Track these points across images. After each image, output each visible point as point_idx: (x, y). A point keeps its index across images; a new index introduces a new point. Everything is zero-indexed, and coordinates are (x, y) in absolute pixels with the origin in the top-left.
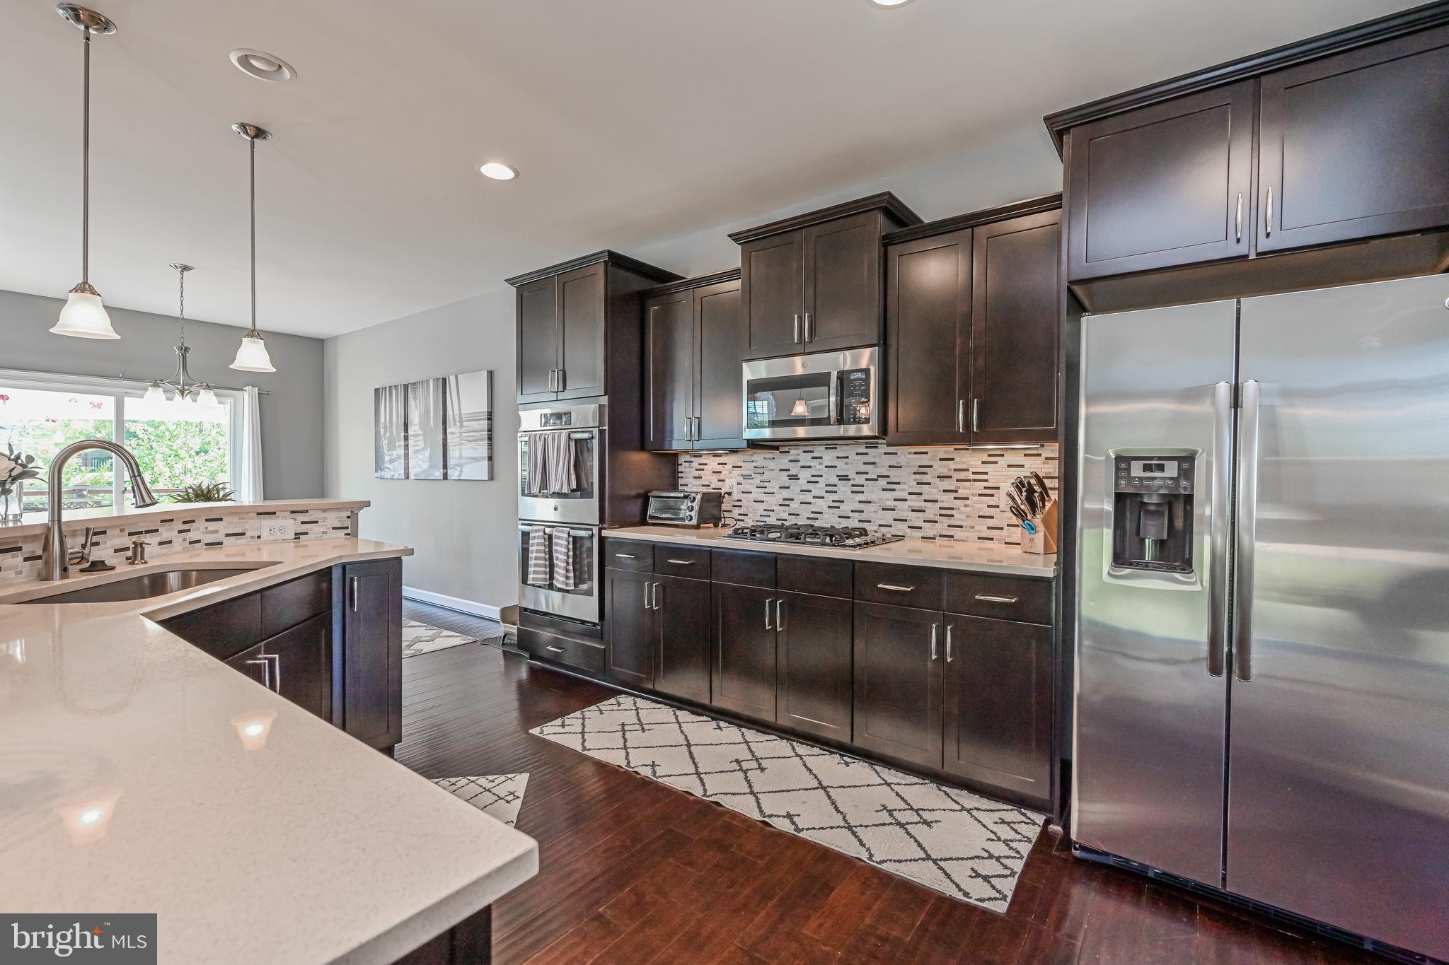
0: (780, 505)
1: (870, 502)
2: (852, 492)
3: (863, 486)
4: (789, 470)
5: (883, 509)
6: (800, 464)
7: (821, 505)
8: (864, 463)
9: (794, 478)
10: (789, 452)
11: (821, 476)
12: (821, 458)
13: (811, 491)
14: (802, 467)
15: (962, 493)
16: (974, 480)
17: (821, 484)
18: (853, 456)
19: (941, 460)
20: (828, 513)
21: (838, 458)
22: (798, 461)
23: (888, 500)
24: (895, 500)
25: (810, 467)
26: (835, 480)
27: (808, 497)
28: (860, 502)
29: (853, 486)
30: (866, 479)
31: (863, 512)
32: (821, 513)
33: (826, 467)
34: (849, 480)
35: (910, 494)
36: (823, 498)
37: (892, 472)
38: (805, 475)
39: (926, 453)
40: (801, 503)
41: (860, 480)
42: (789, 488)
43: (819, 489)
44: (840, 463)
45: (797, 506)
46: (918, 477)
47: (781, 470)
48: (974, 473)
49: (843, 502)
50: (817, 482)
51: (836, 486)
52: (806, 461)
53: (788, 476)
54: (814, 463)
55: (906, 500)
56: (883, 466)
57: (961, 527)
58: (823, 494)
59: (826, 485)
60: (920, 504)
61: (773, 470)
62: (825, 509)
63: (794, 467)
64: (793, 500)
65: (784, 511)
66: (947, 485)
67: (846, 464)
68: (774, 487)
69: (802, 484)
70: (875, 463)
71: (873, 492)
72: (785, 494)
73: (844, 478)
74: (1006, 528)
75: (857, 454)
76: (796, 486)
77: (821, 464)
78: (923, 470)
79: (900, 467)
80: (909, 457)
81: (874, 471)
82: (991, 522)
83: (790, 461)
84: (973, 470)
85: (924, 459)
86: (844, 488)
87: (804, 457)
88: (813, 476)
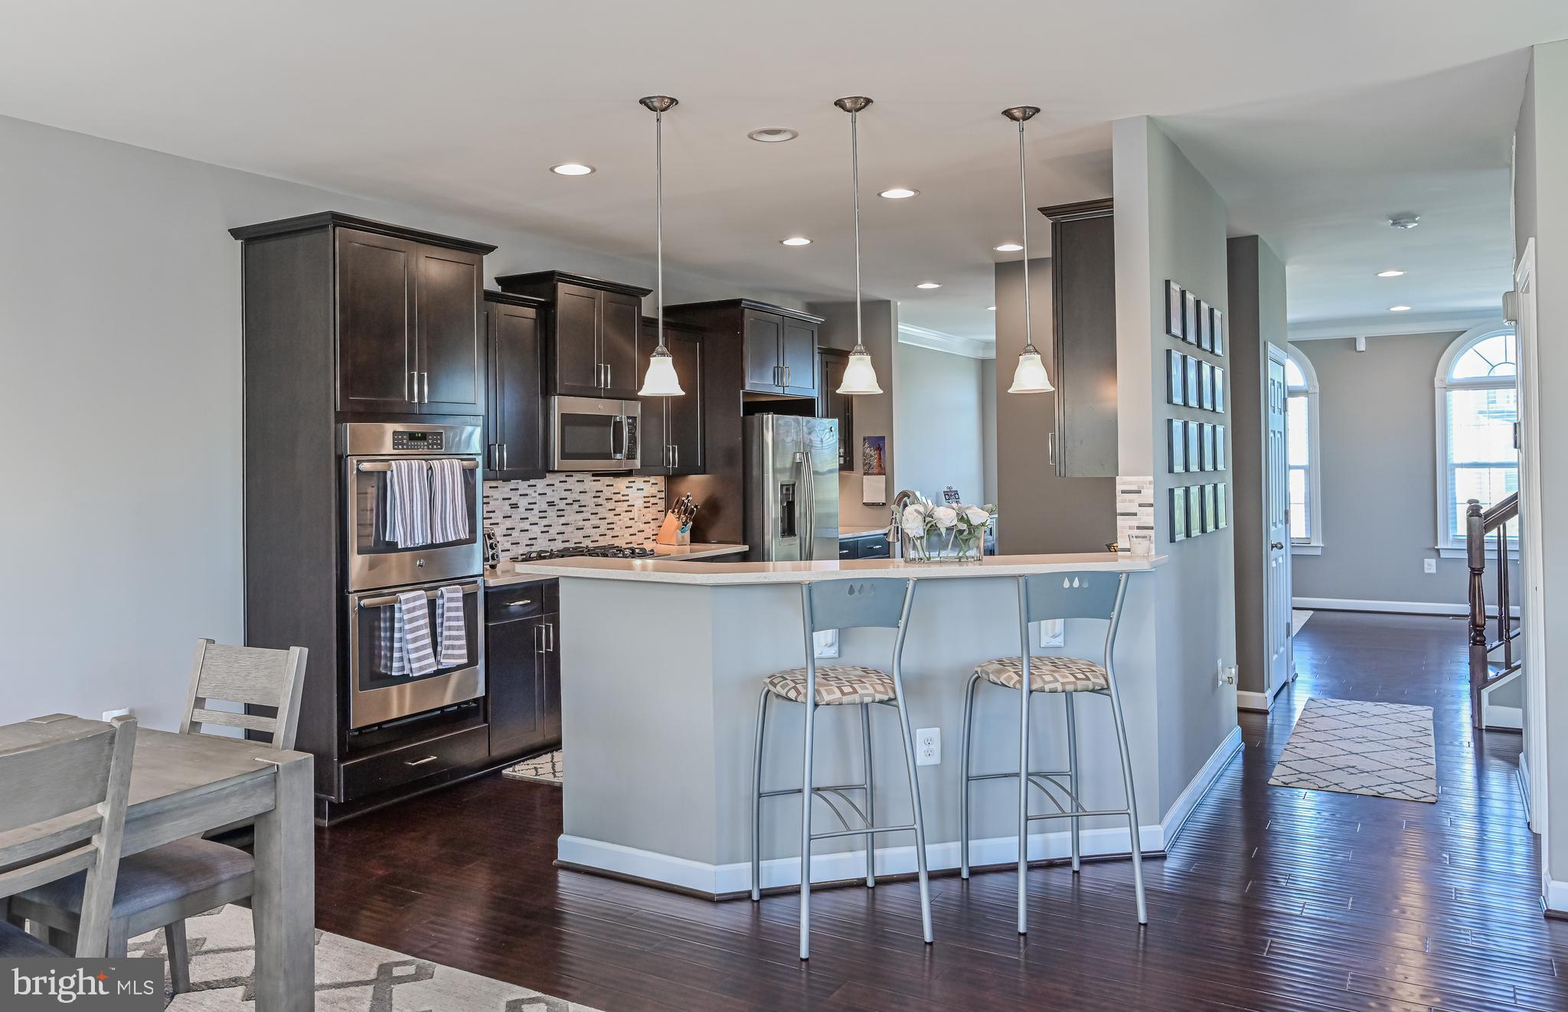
0: (504, 536)
1: (568, 524)
2: (558, 516)
3: (563, 510)
4: (510, 499)
5: (577, 529)
6: (520, 492)
8: (565, 490)
9: (514, 506)
11: (535, 503)
12: (535, 486)
13: (527, 518)
14: (521, 496)
15: (618, 511)
16: (623, 501)
17: (536, 512)
18: (557, 484)
19: (607, 486)
21: (547, 485)
22: (517, 490)
23: (579, 520)
24: (584, 520)
25: (527, 495)
26: (545, 506)
27: (525, 525)
29: (558, 510)
30: (567, 504)
31: (564, 533)
32: (536, 539)
33: (539, 494)
34: (555, 505)
35: (592, 514)
36: (537, 524)
37: (581, 497)
38: (523, 503)
39: (599, 480)
40: (521, 531)
41: (562, 505)
42: (511, 517)
43: (534, 517)
44: (548, 491)
46: (596, 499)
47: (504, 499)
48: (623, 495)
49: (551, 526)
50: (532, 509)
51: (546, 511)
52: (525, 489)
53: (510, 505)
54: (530, 491)
55: (589, 520)
56: (576, 492)
57: (617, 536)
58: (537, 520)
59: (540, 512)
60: (597, 522)
62: (539, 535)
63: (515, 496)
64: (514, 529)
65: (508, 541)
66: (611, 505)
67: (553, 491)
68: (497, 518)
69: (521, 512)
70: (571, 490)
71: (571, 516)
72: (508, 523)
73: (551, 504)
75: (560, 482)
76: (517, 515)
77: (535, 492)
78: (598, 494)
79: (586, 492)
80: (590, 484)
81: (571, 497)
82: (631, 531)
83: (511, 490)
84: (622, 493)
85: (598, 486)
86: (552, 513)
87: (522, 485)
88: (529, 504)
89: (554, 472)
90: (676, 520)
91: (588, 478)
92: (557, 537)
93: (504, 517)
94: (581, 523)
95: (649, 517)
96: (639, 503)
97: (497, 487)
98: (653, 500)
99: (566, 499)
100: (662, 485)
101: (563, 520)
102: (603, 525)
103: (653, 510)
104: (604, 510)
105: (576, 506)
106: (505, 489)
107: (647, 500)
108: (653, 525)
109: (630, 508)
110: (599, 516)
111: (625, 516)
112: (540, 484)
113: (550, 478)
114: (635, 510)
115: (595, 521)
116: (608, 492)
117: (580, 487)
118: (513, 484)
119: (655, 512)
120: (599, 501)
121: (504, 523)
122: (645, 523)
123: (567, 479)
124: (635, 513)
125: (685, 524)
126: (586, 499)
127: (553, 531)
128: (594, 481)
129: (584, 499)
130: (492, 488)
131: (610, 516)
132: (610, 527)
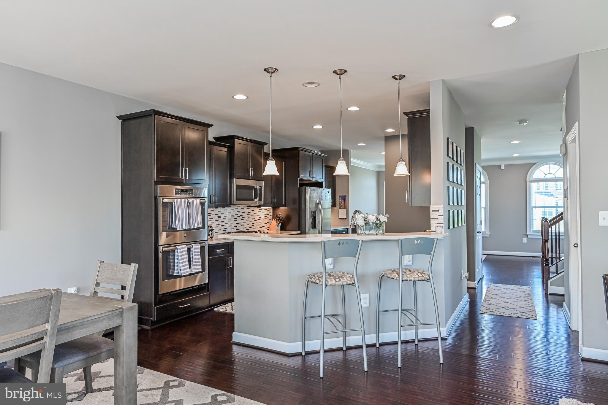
0: (216, 227)
2: (235, 221)
4: (218, 214)
6: (221, 212)
7: (227, 226)
8: (237, 212)
9: (219, 217)
11: (227, 216)
12: (227, 210)
13: (224, 221)
14: (222, 213)
15: (255, 219)
16: (258, 216)
17: (227, 219)
18: (234, 209)
19: (252, 210)
20: (229, 228)
21: (231, 210)
22: (221, 211)
23: (242, 222)
26: (230, 217)
27: (223, 223)
29: (235, 219)
30: (238, 217)
32: (227, 228)
33: (228, 213)
35: (247, 220)
39: (249, 209)
40: (222, 226)
41: (236, 217)
42: (218, 221)
43: (226, 221)
44: (231, 212)
45: (220, 227)
47: (216, 214)
50: (226, 218)
51: (230, 219)
52: (223, 211)
54: (225, 212)
55: (245, 222)
56: (241, 212)
58: (228, 222)
60: (248, 223)
64: (219, 225)
66: (253, 217)
67: (233, 212)
68: (213, 221)
69: (222, 219)
70: (239, 212)
71: (239, 221)
72: (217, 223)
73: (232, 216)
74: (262, 227)
75: (236, 209)
76: (220, 220)
78: (249, 213)
79: (244, 213)
80: (246, 210)
81: (239, 214)
82: (260, 226)
83: (218, 211)
84: (257, 213)
85: (249, 211)
86: (233, 219)
87: (222, 210)
88: (225, 216)
89: (233, 205)
90: (276, 223)
91: (245, 208)
92: (234, 228)
93: (216, 221)
94: (243, 223)
95: (266, 222)
96: (263, 217)
97: (213, 210)
98: (268, 216)
99: (238, 215)
100: (271, 211)
101: (236, 222)
102: (250, 224)
103: (268, 219)
104: (251, 219)
105: (241, 217)
106: (216, 211)
107: (266, 216)
108: (268, 224)
109: (260, 218)
110: (249, 221)
111: (258, 221)
112: (229, 209)
113: (232, 207)
114: (261, 219)
115: (248, 222)
116: (252, 213)
117: (243, 211)
118: (219, 209)
119: (268, 220)
120: (249, 216)
121: (216, 223)
122: (265, 224)
123: (238, 208)
124: (262, 220)
125: (279, 224)
126: (245, 215)
127: (233, 226)
128: (247, 209)
129: (244, 215)
130: (211, 210)
131: (253, 221)
132: (253, 224)
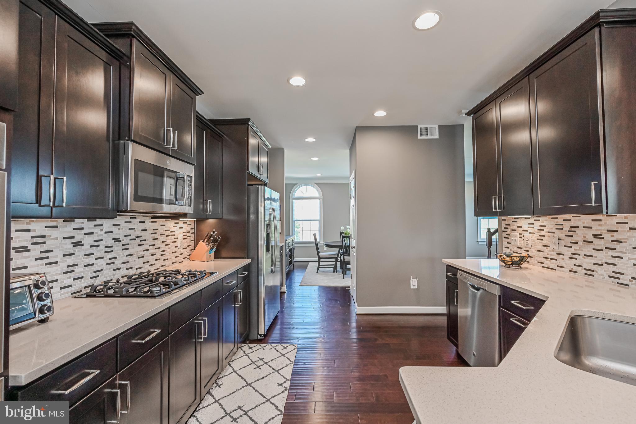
0: (64, 273)
1: (132, 255)
2: (123, 250)
3: (128, 244)
4: (73, 237)
5: (139, 258)
7: (101, 264)
9: (78, 244)
10: (74, 221)
11: (102, 240)
12: (102, 225)
13: (93, 254)
14: (86, 234)
16: (172, 235)
17: (102, 247)
18: (123, 224)
19: (162, 226)
20: (107, 269)
22: (82, 229)
23: (141, 251)
24: (144, 251)
25: (93, 233)
26: (111, 242)
27: (91, 260)
28: (127, 256)
29: (123, 245)
30: (130, 240)
31: (128, 262)
32: (101, 270)
33: (106, 233)
34: (120, 241)
35: (150, 246)
36: (103, 258)
37: (143, 234)
38: (88, 241)
40: (85, 266)
41: (127, 240)
42: (73, 254)
43: (99, 252)
44: (115, 229)
45: (81, 269)
46: (153, 235)
47: (64, 238)
48: (171, 232)
49: (116, 258)
50: (98, 246)
51: (111, 247)
52: (90, 228)
53: (72, 243)
54: (96, 230)
55: (148, 250)
56: (138, 230)
57: (167, 259)
58: (103, 254)
59: (106, 247)
61: (57, 239)
62: (104, 266)
63: (78, 234)
64: (77, 265)
65: (69, 278)
66: (163, 238)
67: (119, 229)
68: (57, 256)
69: (86, 248)
70: (134, 229)
71: (134, 248)
72: (70, 260)
73: (117, 240)
74: (179, 256)
75: (126, 222)
76: (80, 252)
77: (102, 230)
78: (155, 231)
79: (146, 230)
80: (149, 224)
81: (134, 234)
82: (176, 254)
83: (74, 229)
84: (171, 230)
85: (155, 225)
86: (117, 248)
87: (88, 225)
88: (95, 241)
89: (121, 212)
90: (206, 246)
91: (148, 220)
92: (121, 266)
93: (64, 255)
94: (142, 253)
95: (186, 245)
96: (181, 236)
97: (57, 227)
98: (188, 234)
99: (130, 235)
100: (193, 226)
101: (127, 252)
102: (158, 252)
103: (188, 240)
104: (159, 242)
105: (138, 240)
106: (67, 229)
107: (185, 234)
108: (188, 249)
109: (175, 240)
110: (156, 247)
111: (172, 245)
112: (107, 224)
113: (121, 219)
114: (178, 241)
115: (152, 250)
116: (161, 230)
117: (142, 226)
118: (78, 222)
119: (189, 241)
120: (156, 236)
121: (66, 261)
122: (184, 249)
123: (132, 220)
124: (178, 243)
125: (212, 249)
126: (147, 235)
127: (118, 262)
128: (152, 222)
129: (145, 235)
130: (46, 227)
131: (163, 246)
132: (163, 253)
